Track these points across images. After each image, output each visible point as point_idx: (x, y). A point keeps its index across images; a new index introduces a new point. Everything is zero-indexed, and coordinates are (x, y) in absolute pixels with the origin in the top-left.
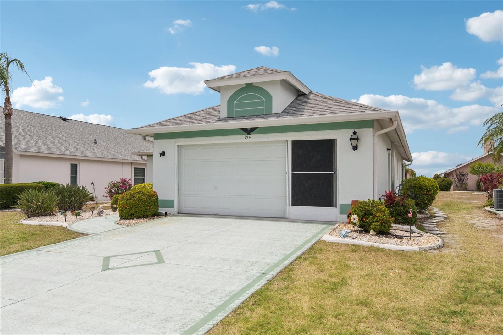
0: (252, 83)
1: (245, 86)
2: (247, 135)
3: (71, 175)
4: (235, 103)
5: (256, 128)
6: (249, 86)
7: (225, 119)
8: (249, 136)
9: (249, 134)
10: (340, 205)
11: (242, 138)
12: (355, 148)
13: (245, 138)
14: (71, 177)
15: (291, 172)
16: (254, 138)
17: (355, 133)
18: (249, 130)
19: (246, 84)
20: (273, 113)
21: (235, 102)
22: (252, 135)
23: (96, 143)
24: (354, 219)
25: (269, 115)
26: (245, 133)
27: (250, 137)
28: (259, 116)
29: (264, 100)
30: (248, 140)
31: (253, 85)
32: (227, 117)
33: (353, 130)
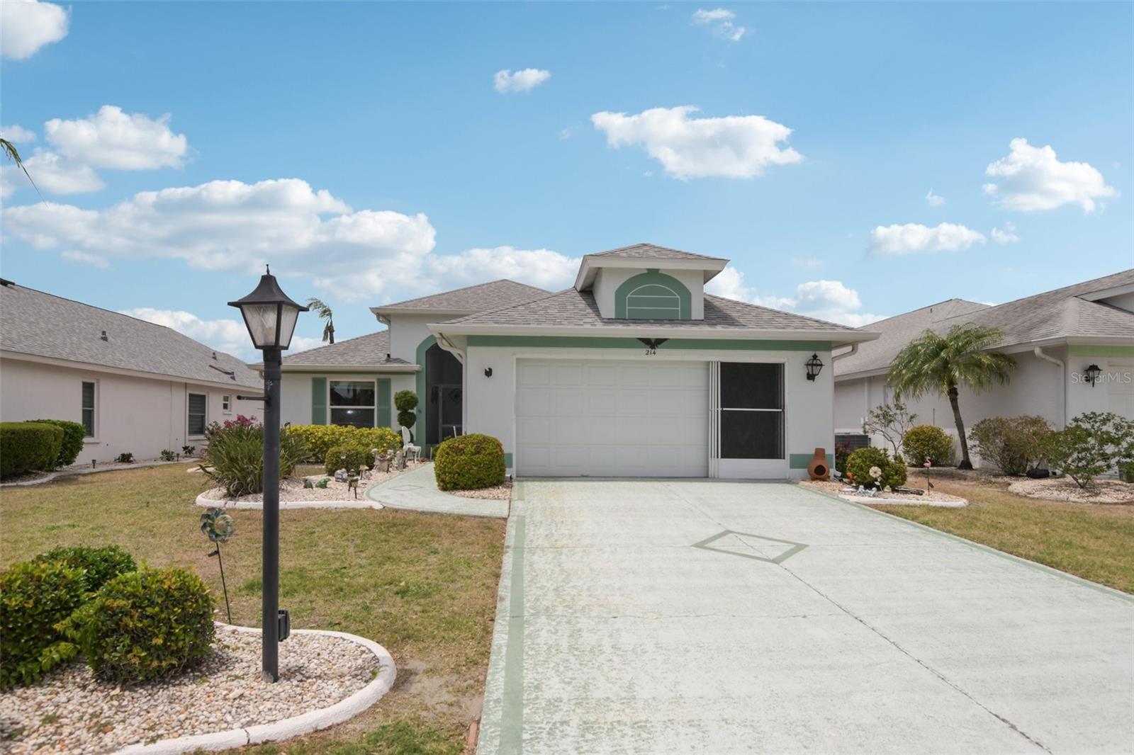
0: (658, 270)
1: (646, 272)
2: (650, 350)
3: (83, 406)
4: (629, 298)
5: (666, 340)
6: (653, 274)
7: (609, 321)
8: (653, 351)
9: (653, 347)
10: (791, 455)
11: (640, 354)
12: (811, 377)
13: (647, 354)
14: (84, 411)
15: (720, 409)
16: (661, 354)
17: (815, 357)
18: (653, 341)
19: (648, 270)
20: (693, 318)
21: (629, 296)
22: (657, 350)
23: (105, 339)
24: (875, 473)
25: (687, 320)
26: (646, 346)
27: (654, 353)
28: (672, 321)
29: (678, 297)
30: (652, 358)
31: (660, 272)
32: (614, 317)
33: (812, 353)
